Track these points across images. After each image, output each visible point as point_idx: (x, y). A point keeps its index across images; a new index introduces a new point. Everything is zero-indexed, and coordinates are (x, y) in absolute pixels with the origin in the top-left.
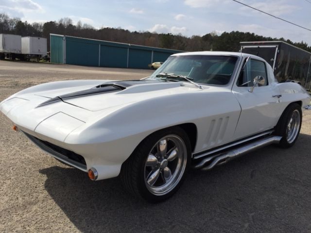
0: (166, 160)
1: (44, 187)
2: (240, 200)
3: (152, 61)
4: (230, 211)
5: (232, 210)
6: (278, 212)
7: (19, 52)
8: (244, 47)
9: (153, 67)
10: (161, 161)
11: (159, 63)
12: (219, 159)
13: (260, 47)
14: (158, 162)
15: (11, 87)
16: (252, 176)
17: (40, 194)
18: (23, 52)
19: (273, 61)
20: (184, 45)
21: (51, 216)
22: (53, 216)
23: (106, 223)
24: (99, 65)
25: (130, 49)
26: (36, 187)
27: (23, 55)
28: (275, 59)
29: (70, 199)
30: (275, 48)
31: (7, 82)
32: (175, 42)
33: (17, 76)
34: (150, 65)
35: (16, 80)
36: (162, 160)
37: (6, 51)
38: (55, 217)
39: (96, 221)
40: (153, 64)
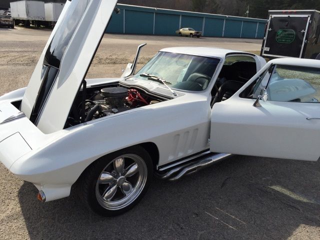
0: (123, 177)
1: (17, 192)
2: (197, 215)
3: (180, 27)
4: (182, 228)
5: (184, 227)
6: (229, 231)
7: (42, 20)
8: (273, 16)
9: (180, 33)
10: (117, 178)
11: (187, 29)
12: (187, 170)
13: (291, 16)
14: (114, 179)
15: (27, 64)
16: (224, 184)
17: (13, 201)
18: (47, 19)
19: (304, 33)
20: (217, 6)
21: (14, 226)
22: (16, 226)
23: (60, 237)
24: (124, 32)
25: (156, 13)
26: (11, 193)
27: (47, 22)
28: (306, 30)
29: (37, 208)
30: (307, 18)
31: (24, 58)
32: (207, 3)
33: (35, 50)
34: (177, 32)
35: (34, 55)
36: (119, 177)
37: (30, 19)
38: (17, 228)
39: (51, 234)
40: (181, 30)
